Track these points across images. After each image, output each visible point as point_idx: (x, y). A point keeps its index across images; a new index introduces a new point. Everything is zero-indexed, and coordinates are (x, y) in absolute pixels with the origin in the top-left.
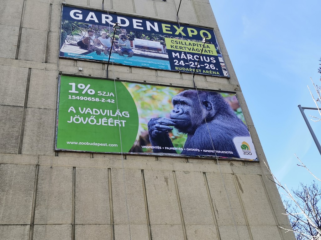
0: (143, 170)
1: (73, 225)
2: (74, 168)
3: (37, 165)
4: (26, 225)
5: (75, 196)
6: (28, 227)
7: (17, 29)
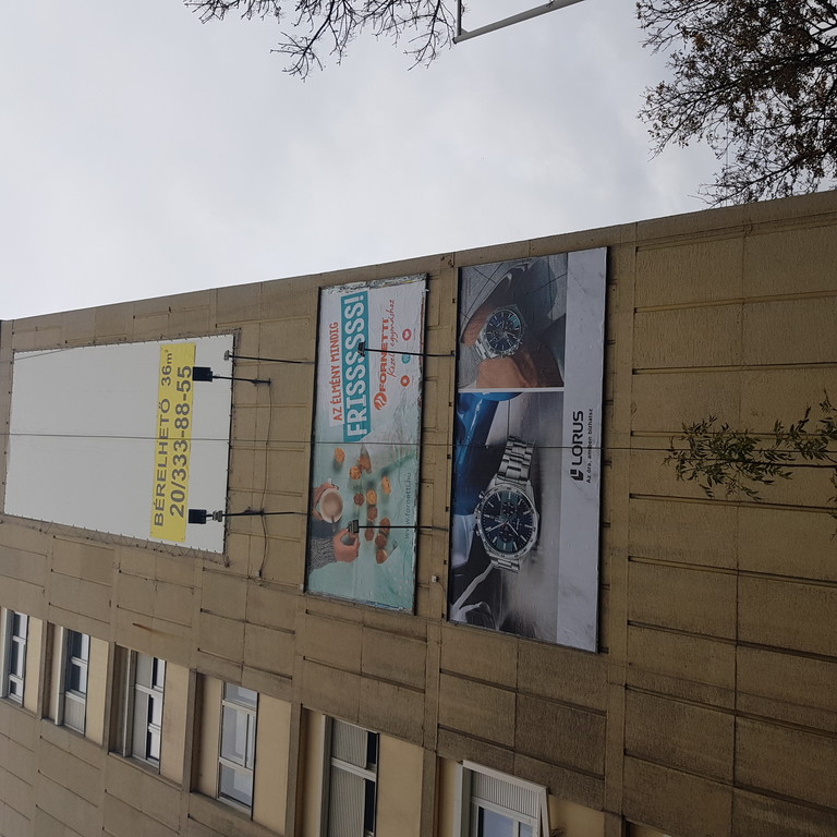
0: (631, 495)
1: (738, 643)
2: (629, 623)
3: (626, 689)
4: (735, 723)
5: (683, 631)
6: (739, 720)
7: (364, 681)
